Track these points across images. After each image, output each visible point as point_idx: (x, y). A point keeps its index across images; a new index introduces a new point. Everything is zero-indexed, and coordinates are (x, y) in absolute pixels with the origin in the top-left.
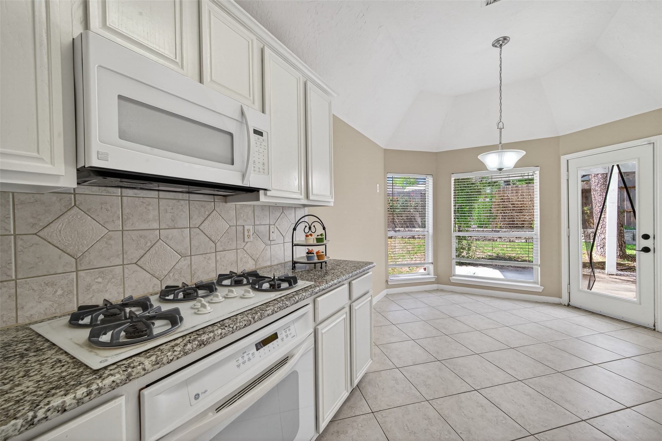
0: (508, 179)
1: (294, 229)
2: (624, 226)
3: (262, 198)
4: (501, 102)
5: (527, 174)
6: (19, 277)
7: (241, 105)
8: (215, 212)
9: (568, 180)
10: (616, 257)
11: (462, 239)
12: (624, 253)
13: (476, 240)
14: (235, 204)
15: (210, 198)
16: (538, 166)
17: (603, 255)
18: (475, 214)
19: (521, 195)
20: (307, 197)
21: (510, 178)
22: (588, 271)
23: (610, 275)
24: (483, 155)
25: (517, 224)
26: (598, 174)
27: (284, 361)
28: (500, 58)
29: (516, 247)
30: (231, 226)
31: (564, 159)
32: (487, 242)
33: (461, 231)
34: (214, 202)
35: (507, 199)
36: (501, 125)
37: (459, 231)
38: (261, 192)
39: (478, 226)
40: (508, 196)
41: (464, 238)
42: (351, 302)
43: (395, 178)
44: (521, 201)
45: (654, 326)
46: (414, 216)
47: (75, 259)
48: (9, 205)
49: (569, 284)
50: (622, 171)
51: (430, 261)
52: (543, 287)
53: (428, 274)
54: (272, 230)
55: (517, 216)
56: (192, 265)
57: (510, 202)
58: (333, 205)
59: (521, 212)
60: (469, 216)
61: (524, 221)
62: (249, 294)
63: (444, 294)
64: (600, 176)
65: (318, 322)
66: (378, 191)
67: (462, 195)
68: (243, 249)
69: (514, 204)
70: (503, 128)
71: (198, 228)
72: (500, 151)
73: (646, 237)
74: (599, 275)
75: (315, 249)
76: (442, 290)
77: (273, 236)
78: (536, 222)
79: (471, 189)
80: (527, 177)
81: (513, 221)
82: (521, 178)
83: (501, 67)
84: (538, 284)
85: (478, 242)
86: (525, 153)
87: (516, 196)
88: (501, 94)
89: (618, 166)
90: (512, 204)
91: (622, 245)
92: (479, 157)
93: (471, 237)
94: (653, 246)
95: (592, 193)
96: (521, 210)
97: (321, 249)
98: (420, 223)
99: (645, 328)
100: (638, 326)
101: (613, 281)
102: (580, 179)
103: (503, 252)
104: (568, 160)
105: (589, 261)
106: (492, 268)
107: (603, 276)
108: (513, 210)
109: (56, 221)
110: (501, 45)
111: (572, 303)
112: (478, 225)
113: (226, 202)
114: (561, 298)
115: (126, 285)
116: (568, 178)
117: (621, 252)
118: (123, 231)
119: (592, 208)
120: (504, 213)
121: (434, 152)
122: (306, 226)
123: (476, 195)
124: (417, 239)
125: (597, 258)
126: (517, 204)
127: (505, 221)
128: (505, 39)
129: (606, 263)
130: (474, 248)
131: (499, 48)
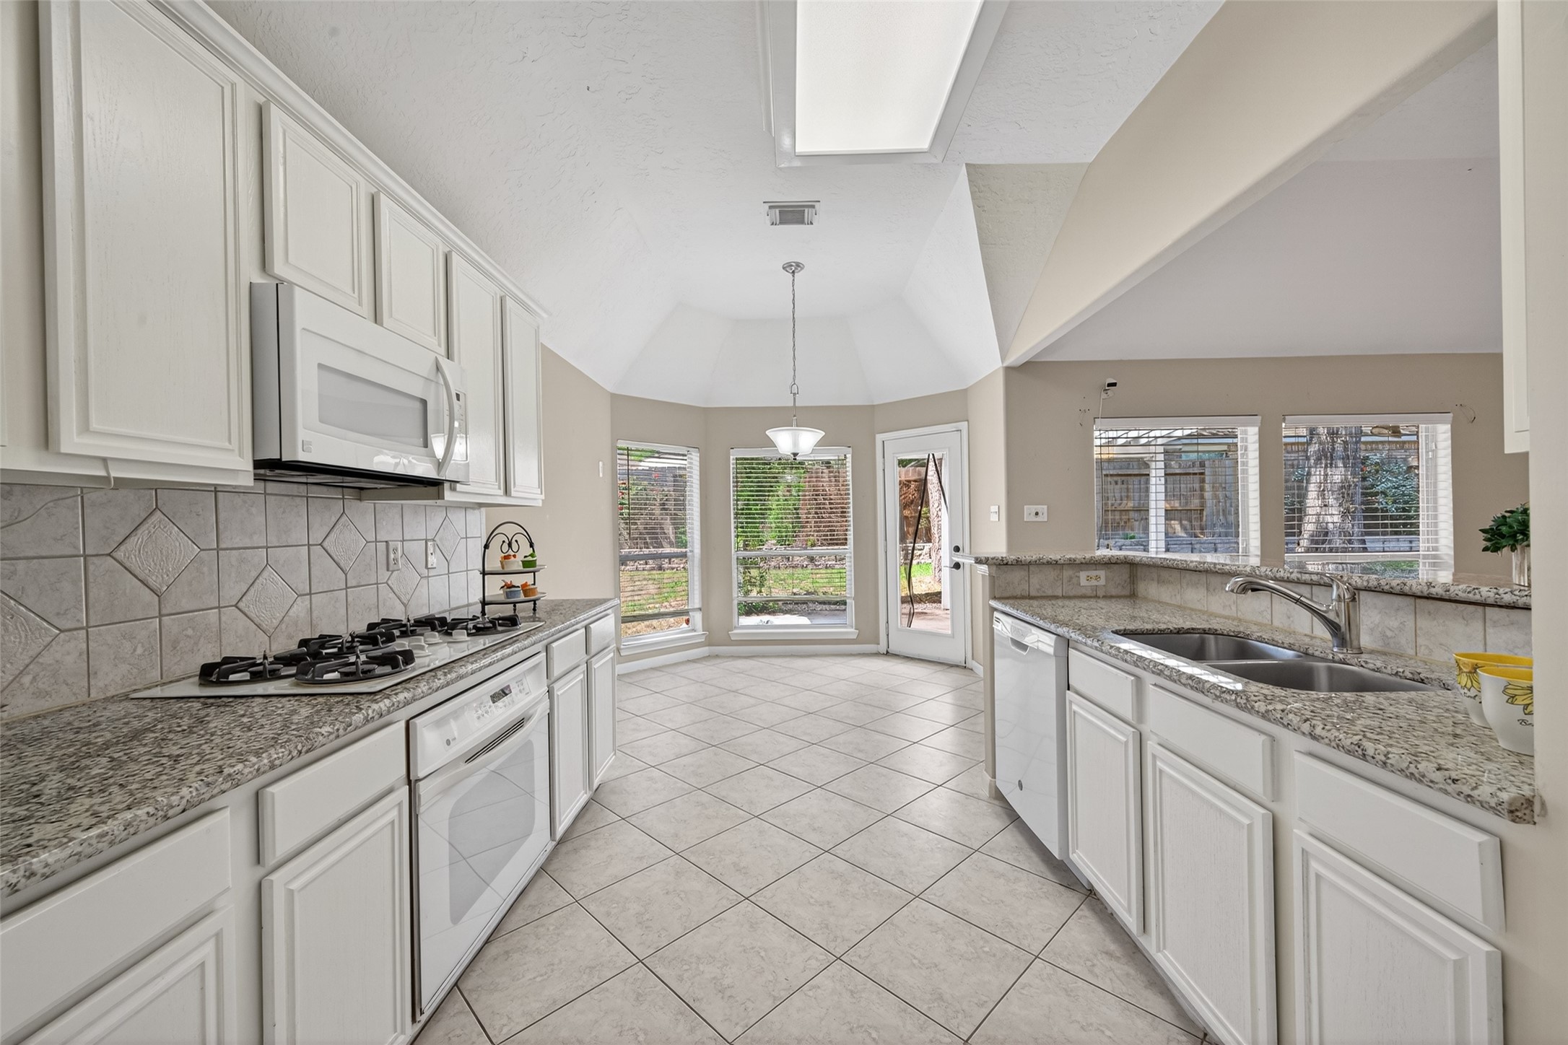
1: (486, 547)
3: (448, 495)
4: (794, 356)
6: (92, 624)
7: (436, 358)
8: (344, 518)
9: (884, 468)
14: (374, 503)
15: (336, 494)
16: (850, 447)
18: (771, 519)
20: (507, 492)
24: (772, 430)
27: (520, 724)
28: (793, 289)
30: (369, 542)
31: (880, 438)
32: (791, 571)
34: (343, 499)
36: (796, 390)
38: (447, 485)
40: (823, 486)
42: (588, 657)
43: (631, 450)
45: (964, 663)
46: (660, 524)
47: (158, 596)
48: (78, 508)
49: (888, 626)
51: (697, 606)
52: (859, 632)
53: (694, 630)
54: (430, 550)
56: (313, 610)
58: (541, 505)
60: (762, 523)
61: (840, 531)
62: (423, 652)
63: (719, 661)
65: (553, 679)
66: (601, 475)
68: (387, 583)
71: (320, 545)
72: (793, 428)
73: (958, 549)
74: (928, 610)
75: (518, 580)
76: (717, 656)
77: (432, 560)
78: (850, 533)
83: (793, 304)
84: (852, 628)
86: (824, 434)
87: (836, 486)
88: (794, 343)
89: (933, 455)
92: (768, 432)
97: (528, 579)
98: (672, 537)
99: (957, 666)
100: (952, 666)
102: (896, 464)
104: (884, 442)
107: (937, 612)
109: (134, 534)
110: (793, 272)
111: (893, 649)
112: (777, 538)
113: (360, 500)
114: (879, 644)
115: (224, 642)
118: (218, 549)
121: (700, 407)
122: (504, 542)
124: (669, 571)
125: (922, 588)
127: (820, 531)
128: (798, 265)
129: (940, 593)
130: (769, 583)
131: (791, 275)
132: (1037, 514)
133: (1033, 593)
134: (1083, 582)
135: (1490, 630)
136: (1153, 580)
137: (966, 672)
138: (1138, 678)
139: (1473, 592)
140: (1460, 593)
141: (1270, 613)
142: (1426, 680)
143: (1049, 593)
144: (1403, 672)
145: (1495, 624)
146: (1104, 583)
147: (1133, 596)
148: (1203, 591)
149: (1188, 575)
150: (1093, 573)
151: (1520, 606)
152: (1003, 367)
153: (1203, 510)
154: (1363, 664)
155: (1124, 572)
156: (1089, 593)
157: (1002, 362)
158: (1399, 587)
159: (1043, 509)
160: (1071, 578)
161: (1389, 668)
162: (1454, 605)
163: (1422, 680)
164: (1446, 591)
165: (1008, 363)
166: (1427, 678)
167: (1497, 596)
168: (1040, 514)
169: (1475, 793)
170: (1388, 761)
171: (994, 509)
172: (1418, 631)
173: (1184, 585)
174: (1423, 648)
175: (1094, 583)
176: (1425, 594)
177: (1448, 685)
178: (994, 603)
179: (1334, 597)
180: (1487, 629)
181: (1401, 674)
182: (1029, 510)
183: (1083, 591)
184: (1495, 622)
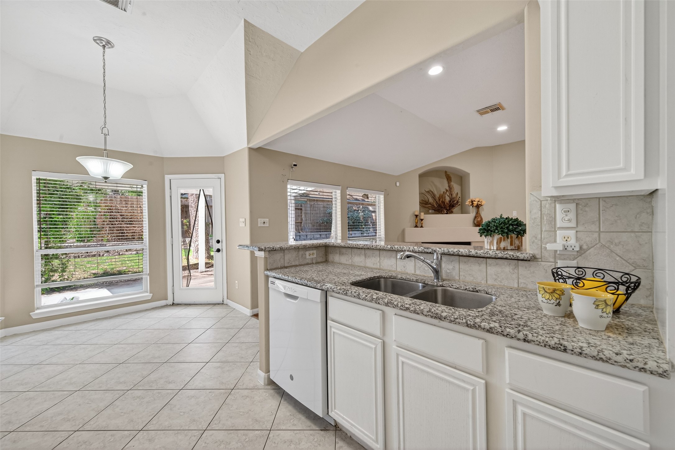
0: (115, 188)
2: (209, 235)
4: (105, 107)
5: (136, 186)
9: (171, 196)
10: (205, 258)
11: (51, 258)
12: (209, 254)
13: (75, 257)
16: (146, 181)
17: (197, 258)
18: (72, 225)
19: (131, 207)
21: (118, 188)
22: (186, 273)
23: (201, 272)
24: (83, 158)
25: (127, 236)
26: (193, 194)
28: (104, 59)
29: (126, 259)
31: (167, 177)
32: (90, 259)
33: (50, 248)
35: (115, 209)
36: (105, 131)
37: (46, 248)
39: (77, 241)
40: (116, 206)
41: (56, 257)
44: (131, 212)
45: (223, 302)
49: (173, 286)
50: (205, 194)
52: (152, 294)
55: (127, 228)
57: (119, 213)
59: (131, 224)
60: (63, 228)
61: (134, 233)
64: (195, 196)
67: (50, 201)
69: (123, 215)
70: (108, 135)
72: (105, 158)
73: (218, 242)
74: (194, 274)
78: (145, 234)
79: (66, 195)
80: (136, 189)
81: (122, 233)
82: (130, 189)
83: (104, 69)
84: (147, 292)
85: (77, 260)
86: (132, 166)
87: (126, 207)
88: (105, 97)
89: (203, 190)
90: (121, 215)
91: (208, 248)
92: (77, 158)
93: (66, 254)
94: (221, 247)
95: (190, 209)
96: (131, 221)
99: (219, 304)
101: (203, 277)
102: (179, 196)
103: (111, 267)
104: (170, 180)
105: (187, 265)
106: (97, 288)
107: (197, 274)
108: (123, 221)
110: (104, 46)
111: (175, 301)
112: (77, 239)
114: (167, 300)
116: (171, 195)
117: (208, 254)
119: (190, 220)
120: (112, 224)
123: (74, 202)
125: (192, 261)
126: (127, 216)
127: (113, 233)
128: (108, 42)
129: (198, 264)
130: (71, 268)
131: (101, 48)
132: (264, 223)
133: (286, 265)
134: (308, 257)
135: (489, 268)
136: (337, 253)
137: (224, 306)
138: (383, 313)
139: (487, 253)
140: (482, 254)
141: (396, 265)
142: (479, 291)
143: (293, 264)
144: (469, 288)
145: (490, 265)
146: (315, 257)
147: (326, 261)
148: (363, 258)
149: (356, 250)
150: (311, 252)
151: (504, 258)
152: (247, 147)
153: (302, 222)
154: (451, 286)
155: (323, 250)
156: (310, 262)
157: (248, 145)
158: (457, 252)
159: (267, 220)
160: (303, 255)
161: (462, 287)
162: (475, 259)
163: (477, 291)
164: (476, 253)
165: (250, 146)
166: (479, 290)
167: (496, 255)
168: (266, 223)
169: (646, 367)
170: (583, 352)
171: (242, 220)
172: (460, 270)
173: (353, 256)
174: (462, 276)
175: (312, 256)
176: (468, 255)
177: (489, 293)
178: (268, 273)
179: (435, 258)
180: (487, 267)
181: (468, 289)
182: (260, 221)
183: (308, 261)
184: (490, 264)
